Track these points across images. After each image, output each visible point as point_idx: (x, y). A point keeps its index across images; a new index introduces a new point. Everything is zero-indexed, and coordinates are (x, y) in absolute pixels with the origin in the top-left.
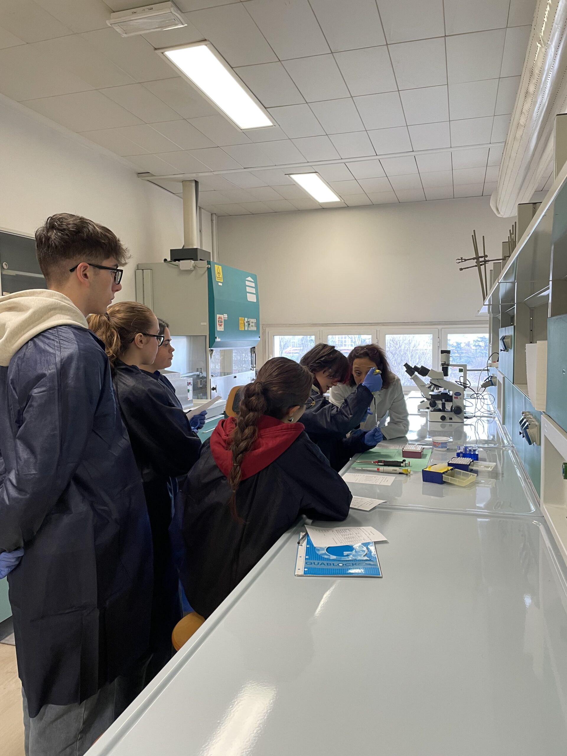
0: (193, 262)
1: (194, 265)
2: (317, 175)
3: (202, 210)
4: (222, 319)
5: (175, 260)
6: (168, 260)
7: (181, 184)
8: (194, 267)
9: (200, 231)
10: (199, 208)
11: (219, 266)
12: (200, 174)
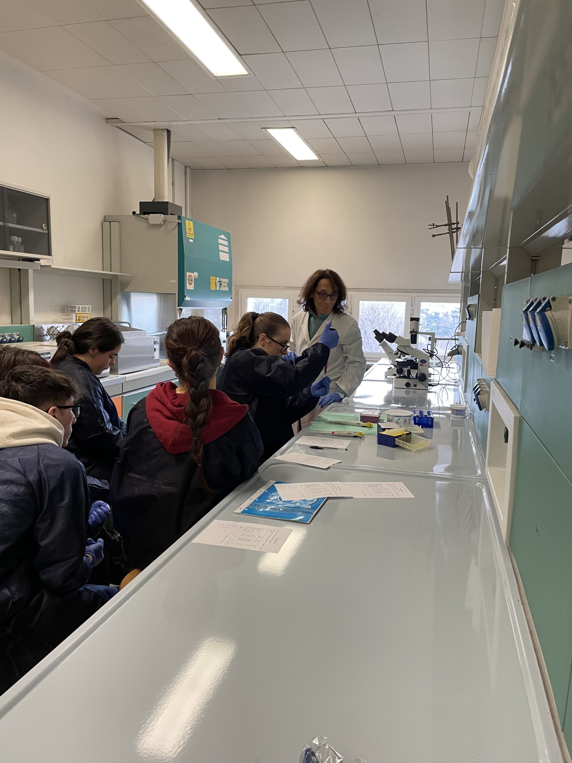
0: (163, 216)
1: (164, 219)
2: (294, 130)
3: (175, 162)
4: (192, 277)
5: (144, 214)
6: (137, 213)
7: (153, 132)
8: (164, 222)
9: (173, 184)
10: (172, 160)
11: (190, 222)
12: (173, 123)
